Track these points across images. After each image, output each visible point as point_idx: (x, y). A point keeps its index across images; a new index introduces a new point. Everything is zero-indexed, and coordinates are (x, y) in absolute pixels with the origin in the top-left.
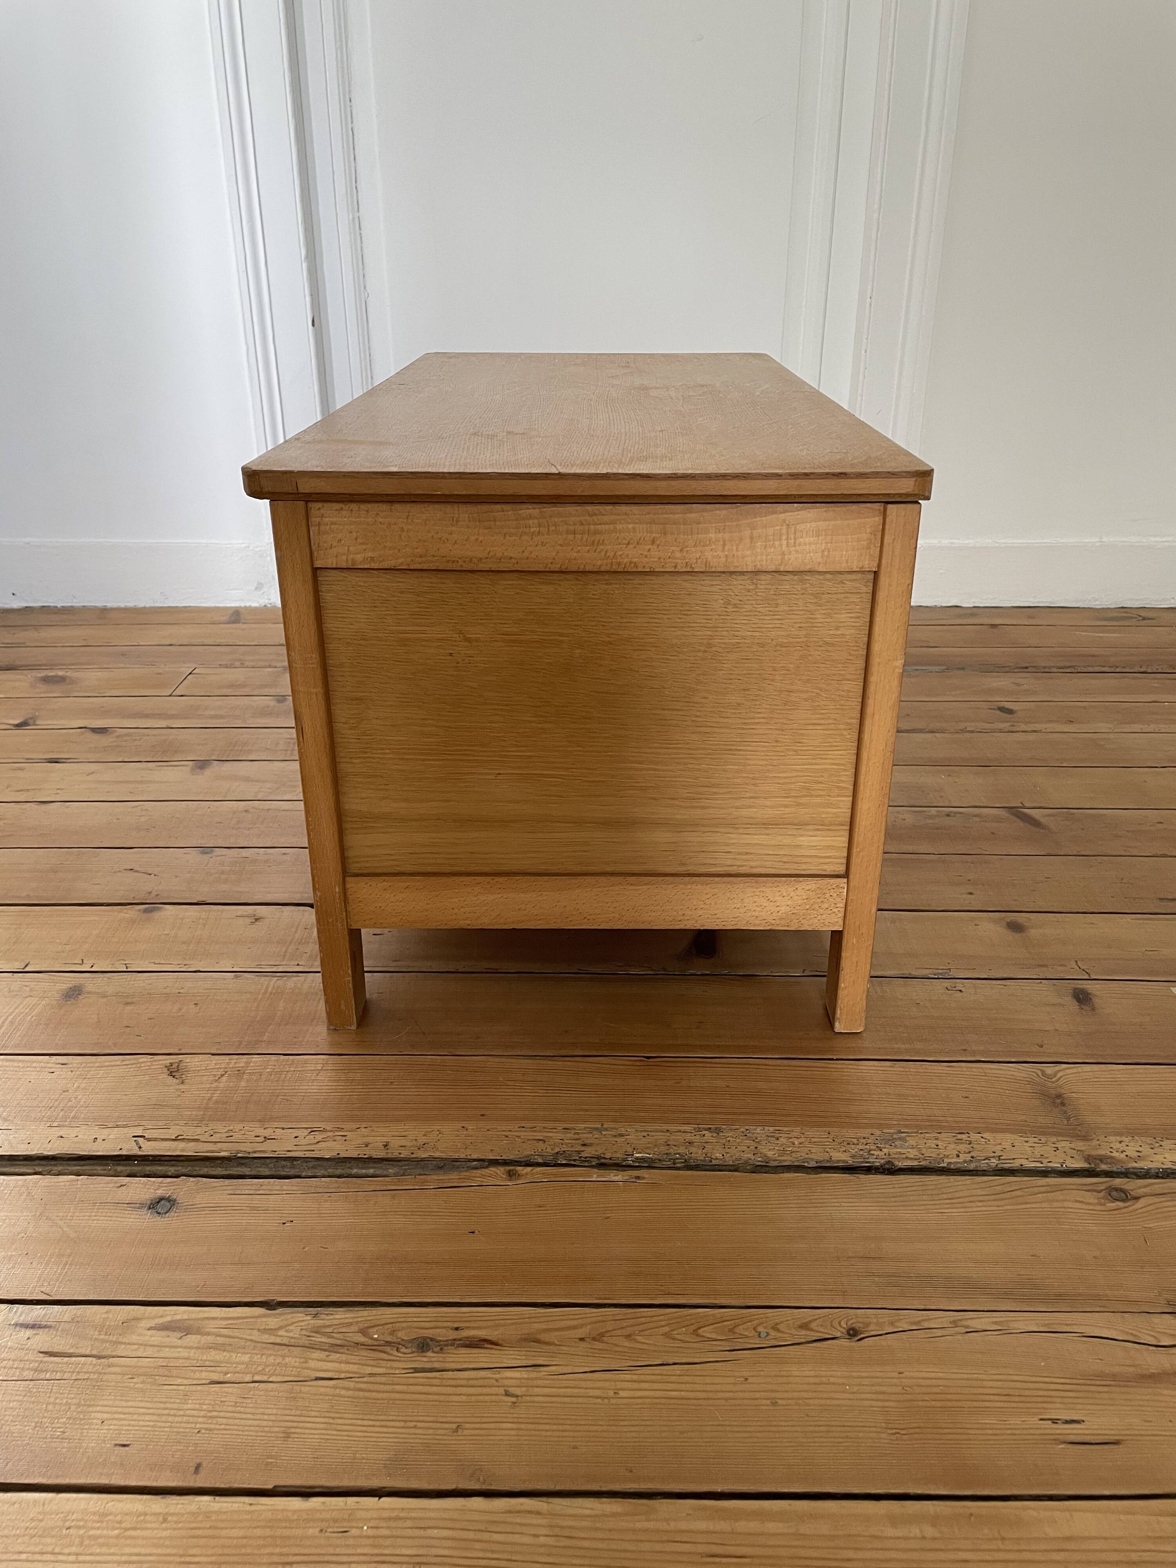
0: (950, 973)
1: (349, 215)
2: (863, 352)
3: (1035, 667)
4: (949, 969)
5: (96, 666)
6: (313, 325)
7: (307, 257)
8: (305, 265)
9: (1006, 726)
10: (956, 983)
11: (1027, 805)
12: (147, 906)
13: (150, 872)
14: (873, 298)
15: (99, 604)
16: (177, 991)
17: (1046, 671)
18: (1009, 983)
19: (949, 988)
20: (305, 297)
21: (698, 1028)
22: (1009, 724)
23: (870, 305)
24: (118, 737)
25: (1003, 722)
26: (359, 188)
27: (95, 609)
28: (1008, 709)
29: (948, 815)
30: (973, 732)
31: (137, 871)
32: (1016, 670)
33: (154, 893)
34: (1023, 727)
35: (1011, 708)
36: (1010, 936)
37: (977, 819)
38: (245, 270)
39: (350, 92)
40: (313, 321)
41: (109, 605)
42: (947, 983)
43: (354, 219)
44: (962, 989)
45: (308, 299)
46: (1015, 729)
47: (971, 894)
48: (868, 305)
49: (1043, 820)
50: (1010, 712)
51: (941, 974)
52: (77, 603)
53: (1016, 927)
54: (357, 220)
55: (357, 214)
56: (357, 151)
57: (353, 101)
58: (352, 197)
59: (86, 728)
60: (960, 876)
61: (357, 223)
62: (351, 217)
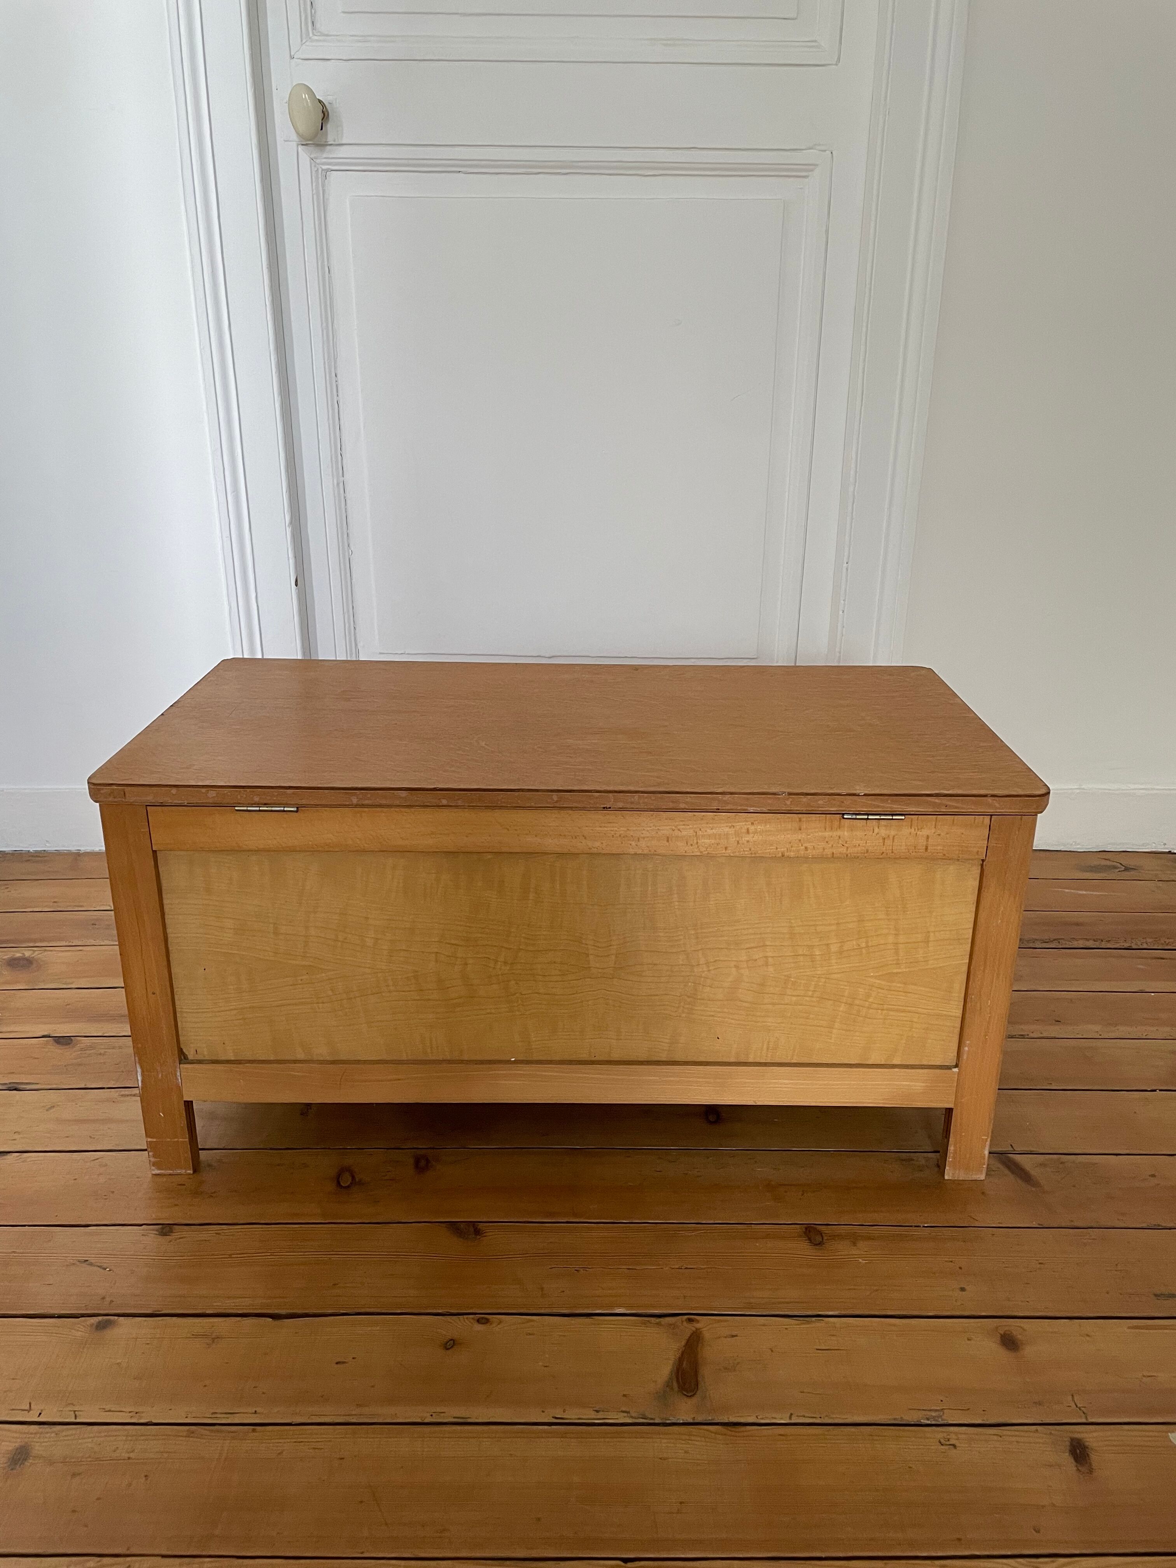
0: (944, 1417)
1: (333, 480)
2: (841, 613)
4: (943, 1410)
5: (64, 943)
6: (296, 585)
7: (291, 523)
8: (289, 530)
10: (949, 1433)
11: (1018, 1149)
12: (100, 1318)
13: (105, 1265)
16: (127, 1455)
18: (1005, 1433)
19: (942, 1441)
20: (288, 557)
21: (679, 1512)
23: (847, 569)
24: (82, 1050)
26: (343, 455)
27: (69, 854)
31: (91, 1264)
33: (108, 1299)
36: (1003, 1354)
38: (229, 535)
39: (335, 368)
40: (296, 581)
42: (940, 1433)
43: (338, 484)
44: (958, 1444)
45: (292, 561)
47: (963, 1289)
48: (845, 568)
49: (1034, 1172)
51: (934, 1417)
52: (51, 847)
53: (1009, 1342)
54: (341, 484)
55: (341, 479)
56: (342, 422)
57: (338, 376)
58: (337, 462)
59: (50, 1037)
60: (951, 1262)
61: (342, 488)
62: (335, 481)
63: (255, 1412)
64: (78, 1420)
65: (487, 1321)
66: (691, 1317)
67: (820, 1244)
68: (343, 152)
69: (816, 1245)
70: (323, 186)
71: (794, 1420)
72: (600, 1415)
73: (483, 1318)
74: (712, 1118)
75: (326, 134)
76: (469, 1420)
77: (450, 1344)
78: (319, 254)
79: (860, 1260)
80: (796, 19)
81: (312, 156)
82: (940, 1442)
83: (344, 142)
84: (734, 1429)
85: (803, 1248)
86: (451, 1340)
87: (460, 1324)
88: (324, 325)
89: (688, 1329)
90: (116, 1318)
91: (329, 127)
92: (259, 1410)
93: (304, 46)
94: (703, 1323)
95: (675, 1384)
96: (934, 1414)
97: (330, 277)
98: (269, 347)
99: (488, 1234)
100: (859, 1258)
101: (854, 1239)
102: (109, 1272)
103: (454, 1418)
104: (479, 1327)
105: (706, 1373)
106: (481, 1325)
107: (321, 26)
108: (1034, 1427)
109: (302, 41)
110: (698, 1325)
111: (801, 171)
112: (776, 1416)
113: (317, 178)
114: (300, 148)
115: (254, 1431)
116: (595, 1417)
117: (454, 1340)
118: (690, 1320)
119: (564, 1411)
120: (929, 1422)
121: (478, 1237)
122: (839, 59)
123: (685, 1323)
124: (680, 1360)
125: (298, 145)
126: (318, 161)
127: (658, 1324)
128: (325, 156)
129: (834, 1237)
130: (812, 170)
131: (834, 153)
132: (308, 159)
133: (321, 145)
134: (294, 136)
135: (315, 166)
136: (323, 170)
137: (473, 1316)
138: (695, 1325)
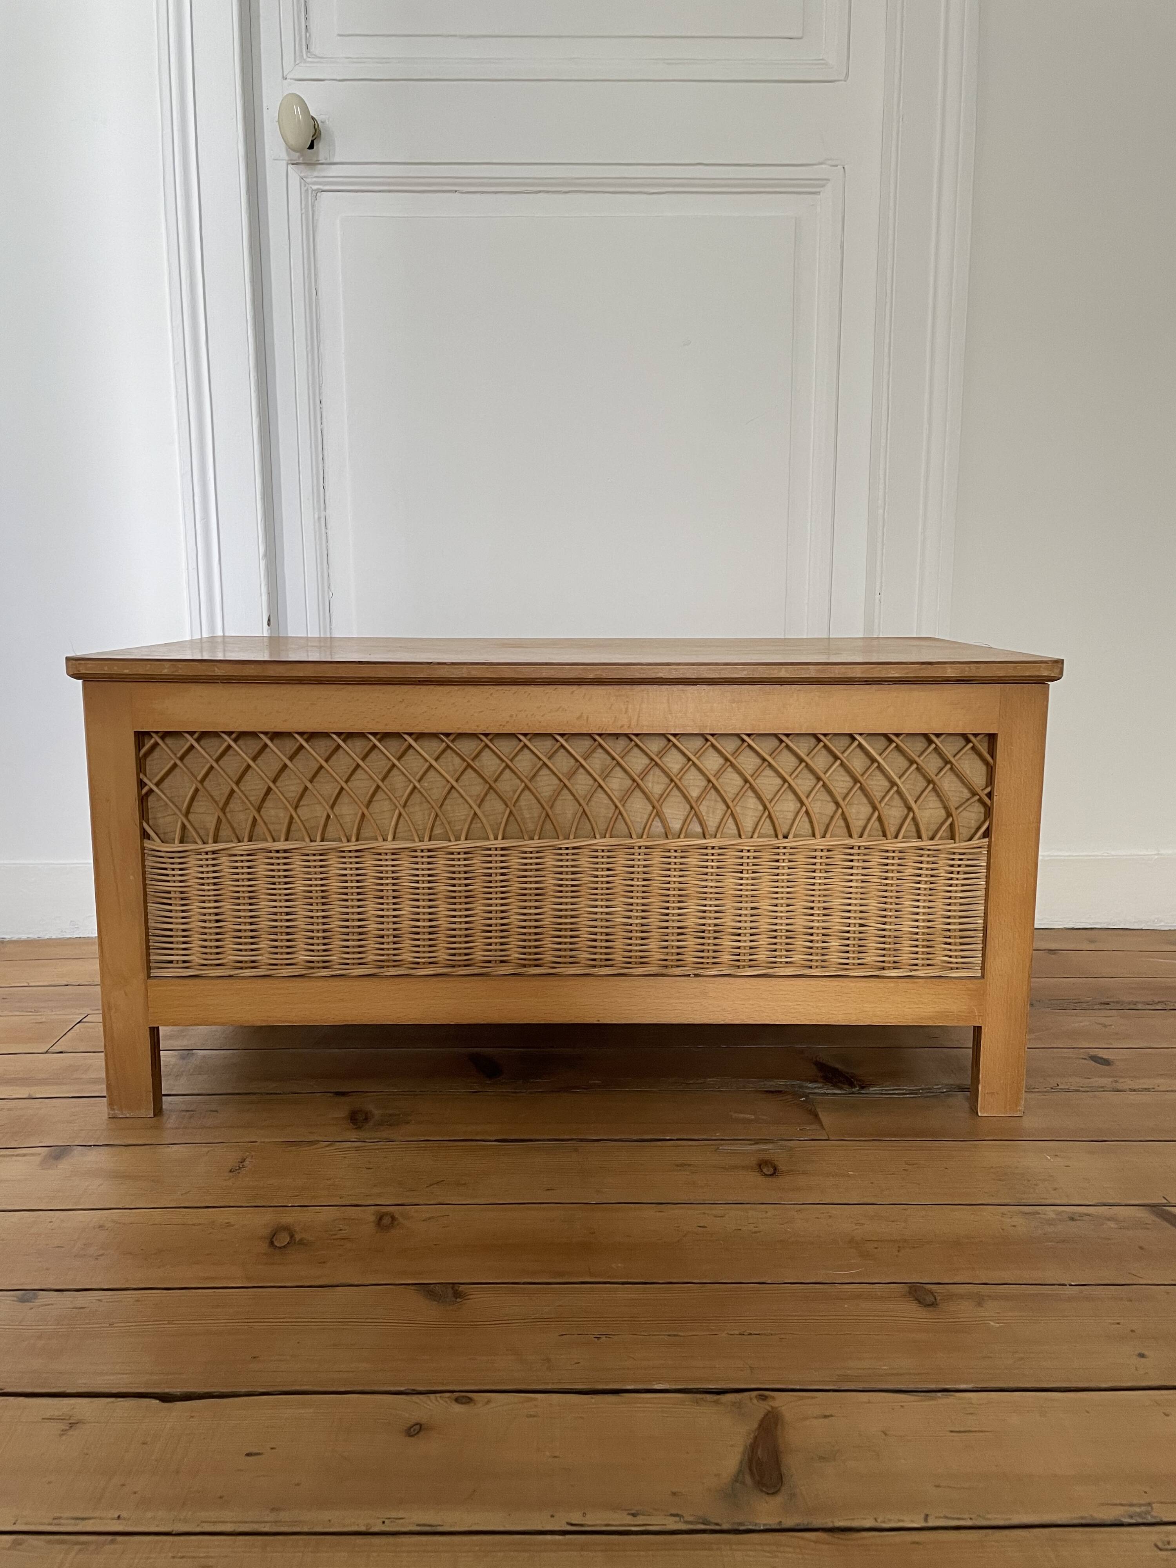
0: (1153, 1513)
1: (314, 514)
3: (1117, 1002)
4: (1149, 1504)
6: (269, 625)
7: (265, 555)
8: (263, 566)
9: (1106, 1081)
10: (1167, 1534)
14: (882, 594)
17: (1133, 1007)
19: (1160, 1544)
20: (261, 595)
22: (1110, 1080)
25: (1101, 1076)
26: (326, 488)
28: (1101, 1058)
29: (1072, 1219)
30: (1067, 1091)
32: (1096, 1007)
34: (1129, 1083)
35: (1105, 1057)
37: (1112, 1225)
38: (195, 566)
39: (320, 394)
40: (269, 620)
42: (1155, 1534)
43: (319, 518)
45: (265, 598)
46: (1119, 1086)
47: (1142, 1356)
48: (877, 601)
50: (1106, 1062)
51: (1139, 1515)
54: (322, 518)
55: (323, 514)
56: (325, 451)
57: (323, 402)
58: (318, 496)
60: (1119, 1324)
61: (323, 522)
62: (316, 516)
63: (119, 1517)
65: (470, 1401)
66: (763, 1393)
67: (933, 1305)
68: (334, 171)
69: (929, 1305)
70: (313, 206)
71: (931, 1523)
72: (640, 1520)
73: (463, 1397)
74: (767, 1170)
75: (317, 154)
76: (440, 1529)
77: (416, 1430)
78: (306, 276)
79: (992, 1323)
80: (801, 38)
81: (302, 175)
82: (1156, 1546)
83: (336, 160)
84: (841, 1536)
85: (911, 1310)
86: (417, 1424)
87: (431, 1404)
88: (309, 348)
89: (761, 1408)
91: (320, 146)
92: (124, 1514)
93: (297, 67)
94: (781, 1401)
95: (748, 1479)
96: (1138, 1510)
97: (317, 299)
99: (471, 1297)
100: (990, 1320)
101: (979, 1301)
103: (418, 1525)
104: (458, 1408)
105: (793, 1464)
106: (460, 1406)
107: (316, 49)
109: (295, 61)
110: (775, 1404)
111: (812, 187)
112: (904, 1518)
113: (307, 198)
114: (290, 167)
115: (112, 1542)
116: (632, 1523)
117: (421, 1425)
118: (765, 1398)
119: (584, 1514)
120: (1133, 1521)
121: (458, 1300)
122: (847, 75)
123: (755, 1401)
124: (753, 1447)
125: (288, 164)
126: (308, 180)
127: (716, 1402)
128: (315, 174)
129: (951, 1297)
130: (823, 186)
131: (846, 167)
132: (299, 177)
133: (311, 164)
134: (284, 155)
135: (305, 186)
136: (313, 190)
137: (448, 1395)
138: (770, 1404)
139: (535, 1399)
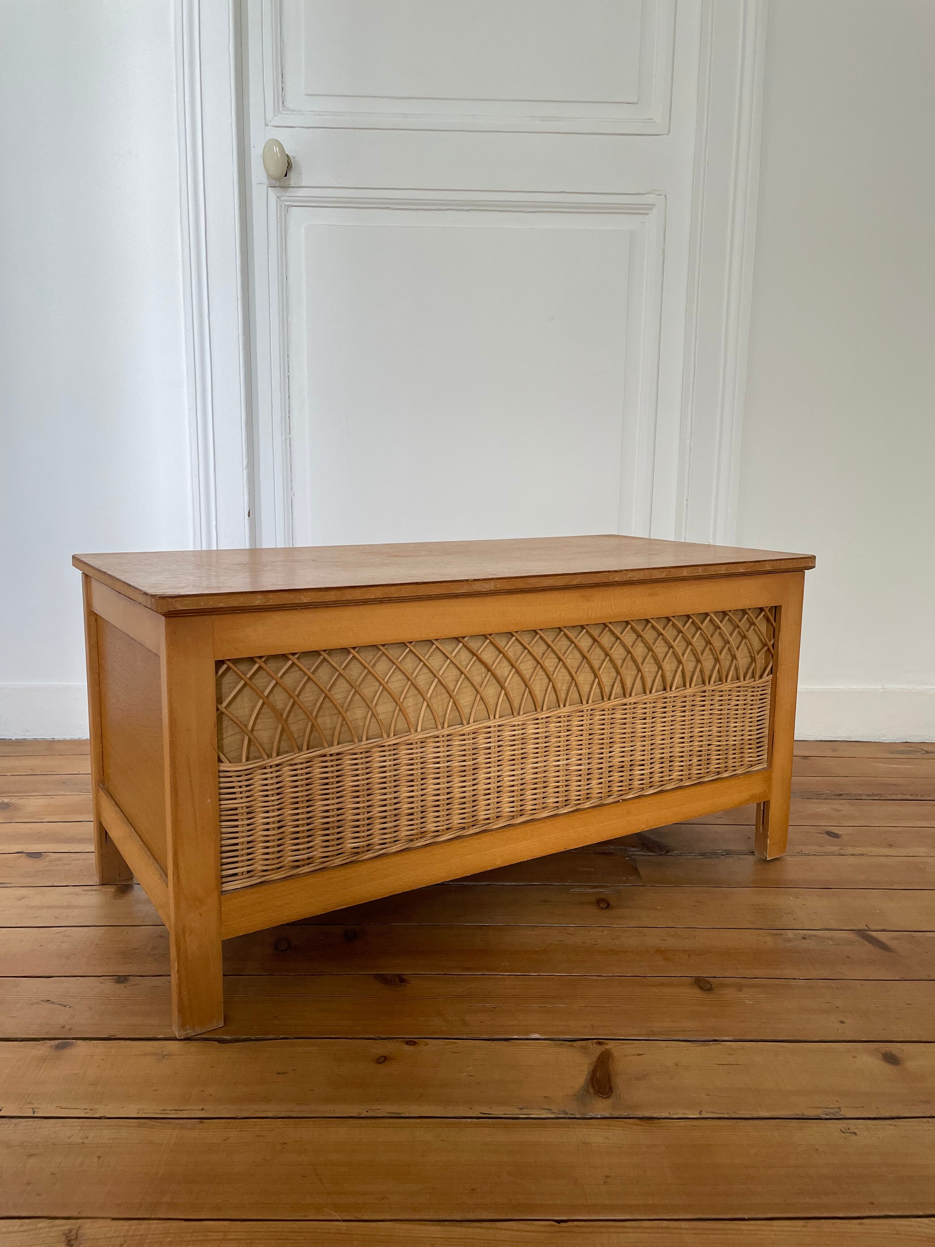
0: (841, 1113)
1: (282, 437)
3: (848, 794)
4: (839, 1108)
5: (39, 794)
6: (249, 516)
7: (247, 466)
8: (245, 472)
9: (835, 849)
10: (848, 1124)
11: (872, 928)
12: (60, 1041)
13: (65, 1004)
15: (49, 737)
16: (81, 1141)
17: (858, 798)
18: (898, 1123)
19: (843, 1130)
20: (244, 494)
21: (605, 1183)
22: (837, 848)
23: (687, 506)
24: (50, 861)
25: (832, 845)
26: (290, 418)
27: (45, 741)
28: (834, 833)
29: (804, 938)
30: (808, 855)
31: (53, 1003)
32: (833, 797)
33: (68, 1027)
34: (850, 850)
35: (836, 832)
36: (887, 1068)
37: (831, 942)
39: (288, 351)
40: (249, 513)
41: (57, 737)
42: (840, 1124)
43: (286, 439)
44: (857, 1132)
45: (246, 496)
46: (843, 852)
47: (842, 1022)
48: (685, 505)
49: (890, 944)
50: (836, 836)
51: (832, 1113)
52: (30, 736)
53: (891, 1059)
54: (288, 440)
55: (288, 436)
56: (291, 392)
57: (290, 357)
58: (285, 424)
59: (23, 853)
60: (829, 1003)
61: (288, 443)
62: (284, 437)
63: (203, 1109)
64: (35, 1115)
65: (415, 1043)
66: (600, 1042)
67: (710, 989)
68: (301, 192)
69: (707, 990)
70: (285, 217)
71: (703, 1116)
72: (525, 1111)
73: (411, 1041)
74: (603, 905)
75: (289, 179)
76: (403, 1115)
77: (383, 1060)
78: (279, 264)
79: (747, 1001)
80: (637, 103)
81: (278, 195)
82: (841, 1131)
83: (303, 185)
84: (648, 1122)
85: (695, 992)
86: (383, 1057)
87: (391, 1045)
88: (281, 316)
89: (599, 1050)
90: (74, 1041)
91: (292, 174)
92: (206, 1107)
93: (275, 118)
94: (610, 1045)
95: (591, 1090)
96: (832, 1111)
97: (287, 282)
98: (238, 330)
99: (412, 982)
100: (746, 999)
101: (740, 988)
102: (70, 1009)
103: (388, 1113)
104: (407, 1048)
105: (620, 1083)
106: (408, 1046)
107: (290, 104)
108: (925, 1120)
109: (274, 113)
110: (607, 1047)
111: (643, 210)
112: (686, 1112)
113: (281, 210)
114: (270, 189)
115: (201, 1122)
116: (519, 1113)
117: (385, 1057)
118: (600, 1044)
119: (491, 1108)
120: (828, 1117)
121: (403, 984)
122: (669, 131)
123: (595, 1045)
124: (594, 1072)
125: (268, 187)
126: (282, 199)
127: (571, 1046)
128: (288, 194)
129: (721, 985)
130: (650, 209)
131: (667, 196)
132: (275, 197)
133: (285, 187)
134: (265, 180)
135: (280, 202)
136: (285, 205)
137: (402, 1040)
138: (605, 1047)
139: (456, 1043)
